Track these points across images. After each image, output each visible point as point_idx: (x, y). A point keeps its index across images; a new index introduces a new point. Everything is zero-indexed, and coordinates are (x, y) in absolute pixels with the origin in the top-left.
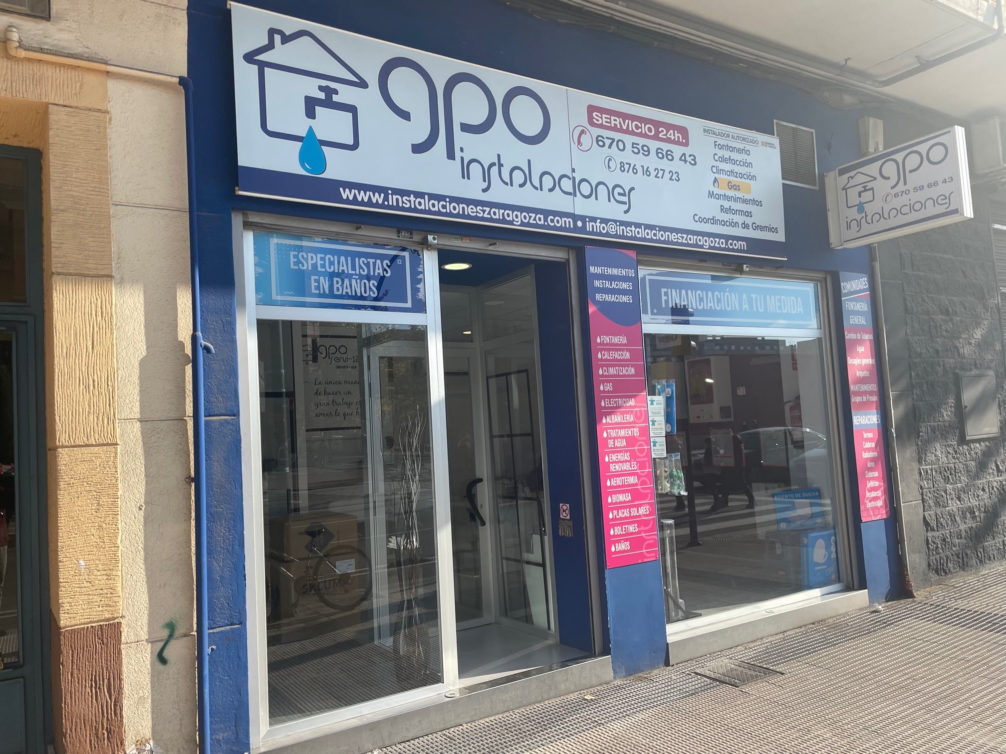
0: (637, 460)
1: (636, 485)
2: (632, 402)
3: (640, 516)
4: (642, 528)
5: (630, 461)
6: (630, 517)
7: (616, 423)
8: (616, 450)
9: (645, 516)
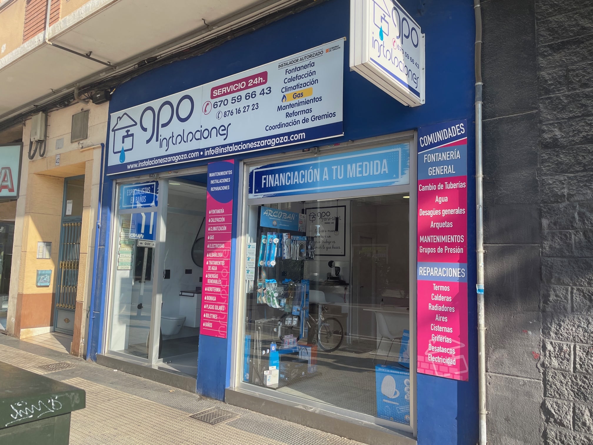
0: (222, 279)
1: (219, 293)
2: (223, 246)
3: (219, 311)
4: (220, 318)
5: (218, 279)
6: (214, 310)
7: (213, 257)
8: (212, 272)
9: (222, 311)
